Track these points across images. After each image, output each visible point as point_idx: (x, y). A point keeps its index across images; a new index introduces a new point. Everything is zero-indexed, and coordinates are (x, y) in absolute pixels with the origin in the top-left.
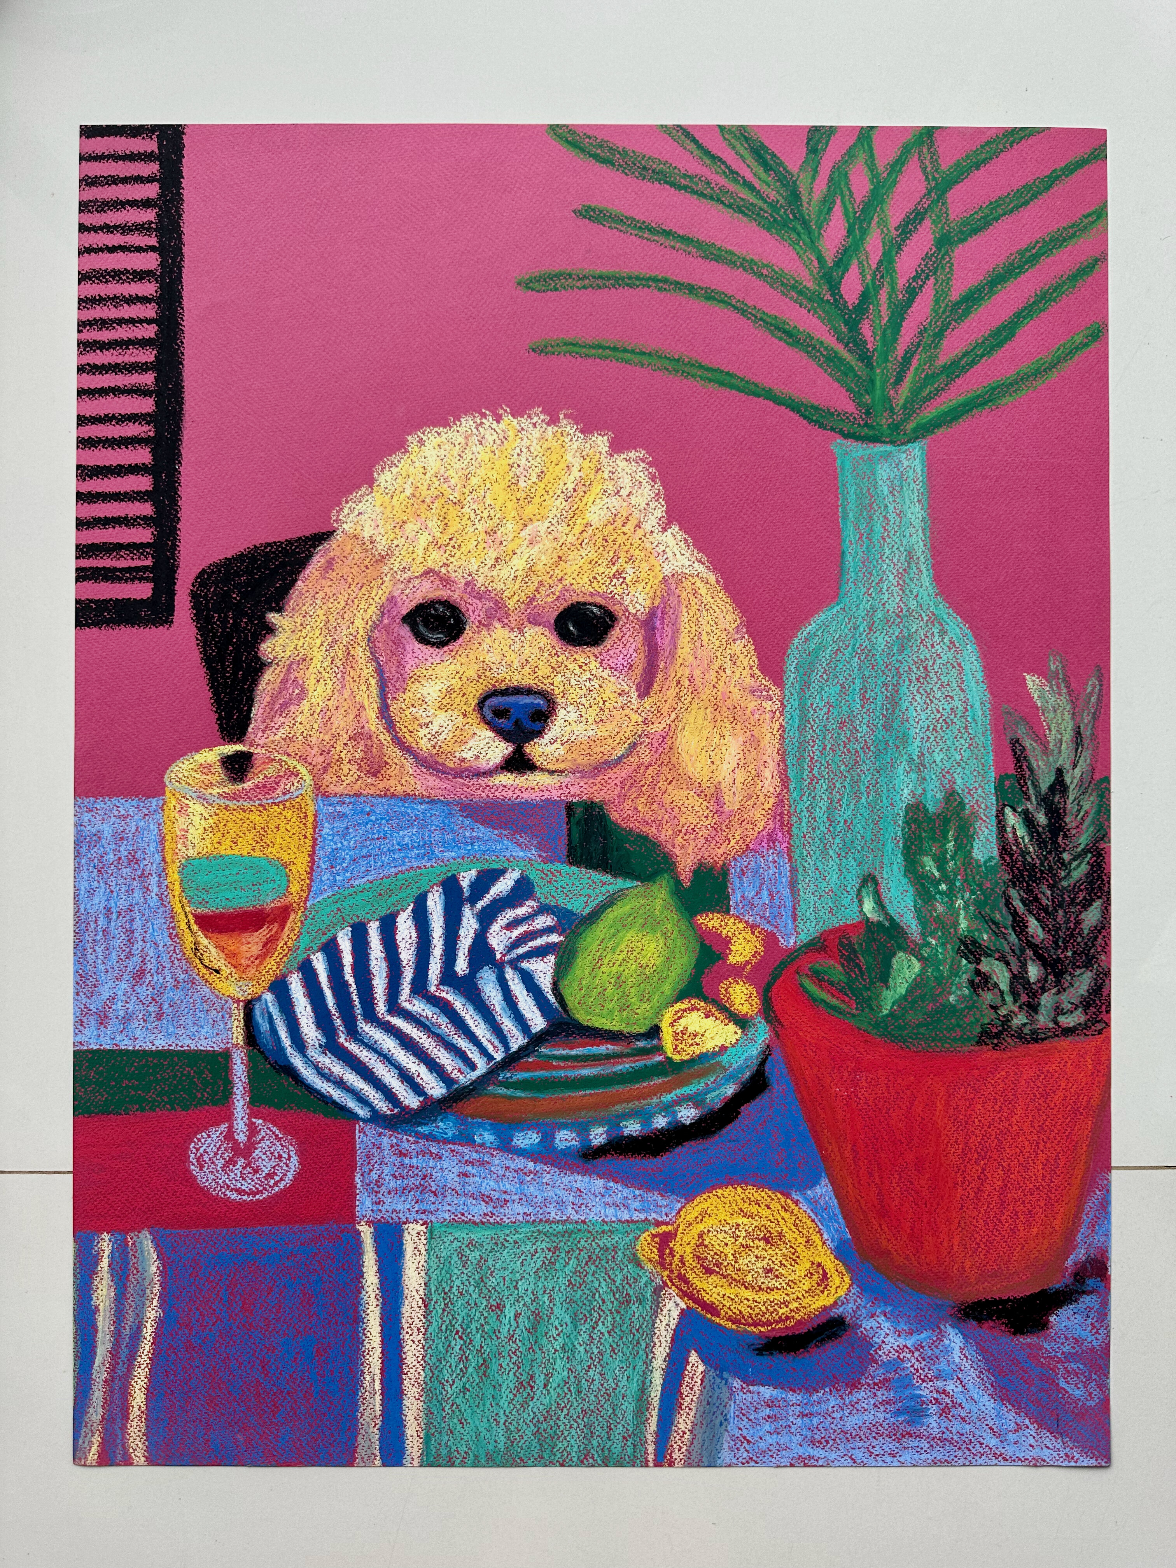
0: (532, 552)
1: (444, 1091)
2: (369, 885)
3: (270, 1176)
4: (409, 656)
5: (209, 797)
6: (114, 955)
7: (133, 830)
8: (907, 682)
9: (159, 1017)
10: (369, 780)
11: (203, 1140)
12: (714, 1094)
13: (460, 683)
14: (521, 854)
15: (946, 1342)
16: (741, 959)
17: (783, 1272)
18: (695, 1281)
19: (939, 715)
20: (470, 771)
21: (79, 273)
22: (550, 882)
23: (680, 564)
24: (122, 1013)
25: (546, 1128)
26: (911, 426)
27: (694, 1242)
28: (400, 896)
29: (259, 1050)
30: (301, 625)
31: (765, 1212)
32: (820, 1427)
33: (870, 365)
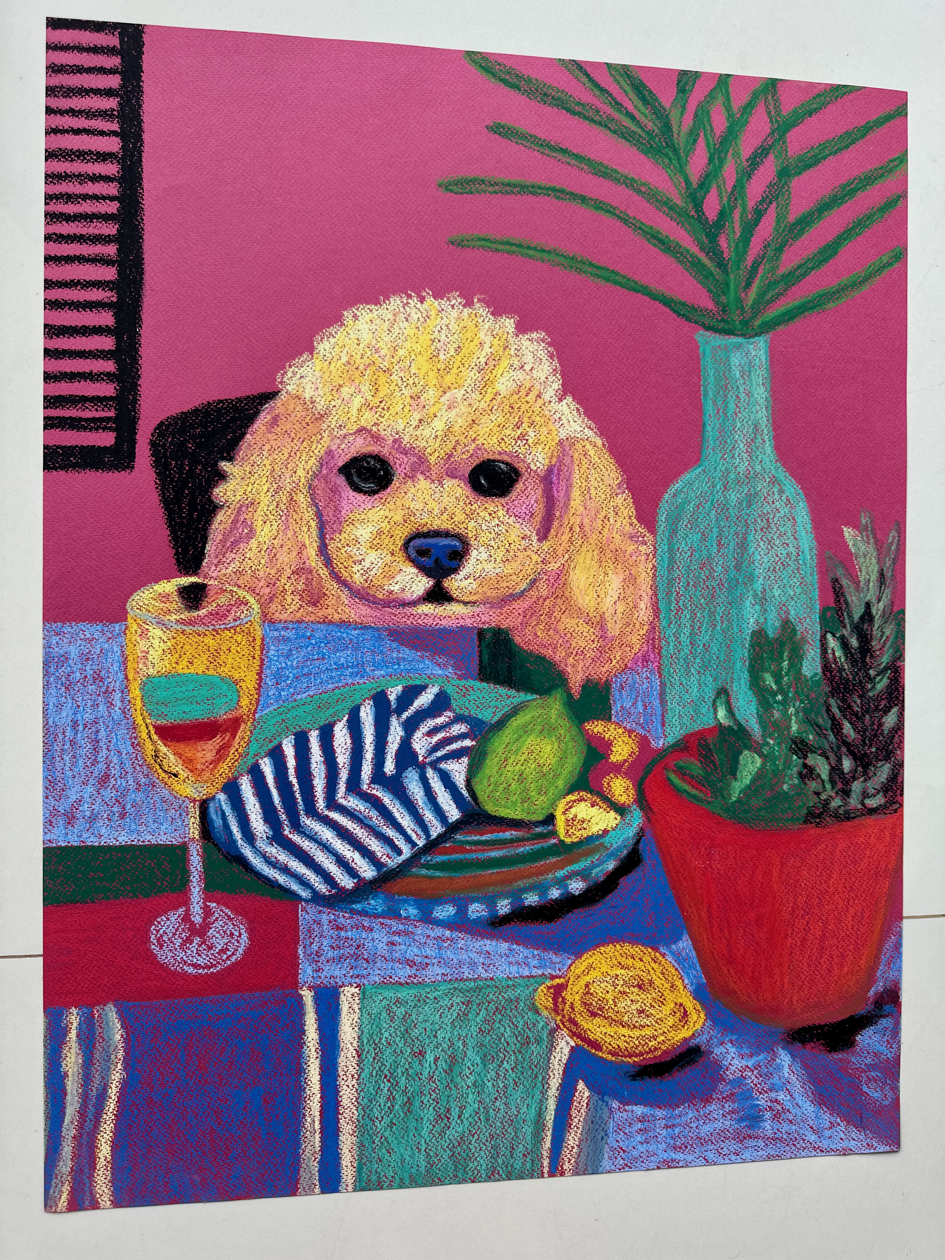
0: (450, 415)
1: (375, 873)
2: (309, 699)
3: (223, 951)
4: (345, 502)
5: (167, 622)
6: (81, 762)
7: (98, 652)
8: (753, 532)
9: (123, 816)
10: (310, 609)
11: (162, 923)
12: (598, 869)
13: (389, 527)
14: (440, 672)
15: (778, 1061)
16: (620, 758)
17: (653, 1012)
18: (583, 1023)
19: (777, 559)
20: (397, 602)
21: (46, 151)
22: (464, 696)
23: (573, 430)
24: (88, 814)
25: (460, 902)
26: (758, 323)
27: (582, 991)
28: (336, 708)
29: (213, 843)
30: (250, 473)
31: (639, 964)
32: (680, 1136)
33: (726, 272)
